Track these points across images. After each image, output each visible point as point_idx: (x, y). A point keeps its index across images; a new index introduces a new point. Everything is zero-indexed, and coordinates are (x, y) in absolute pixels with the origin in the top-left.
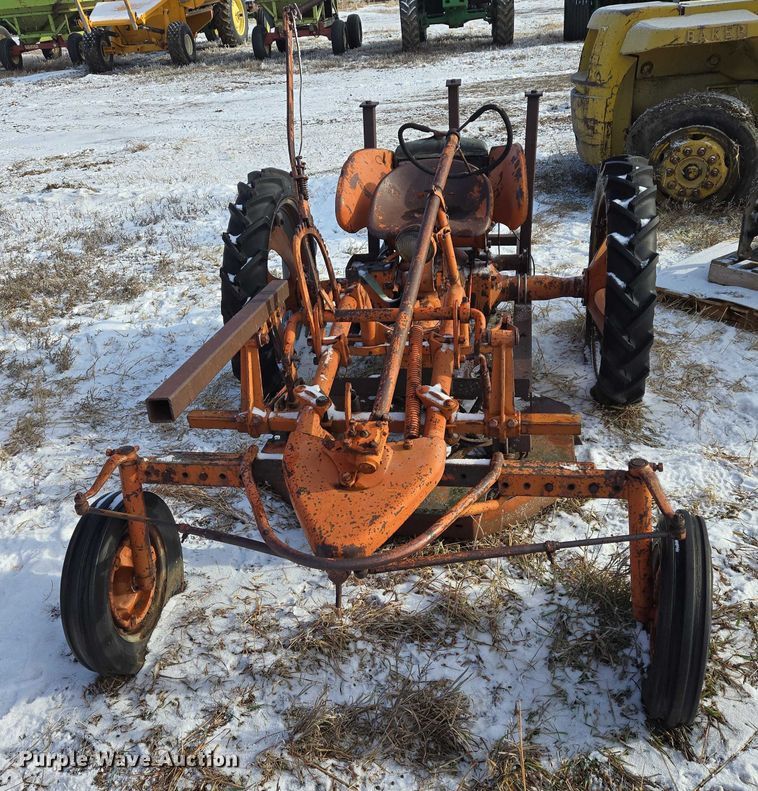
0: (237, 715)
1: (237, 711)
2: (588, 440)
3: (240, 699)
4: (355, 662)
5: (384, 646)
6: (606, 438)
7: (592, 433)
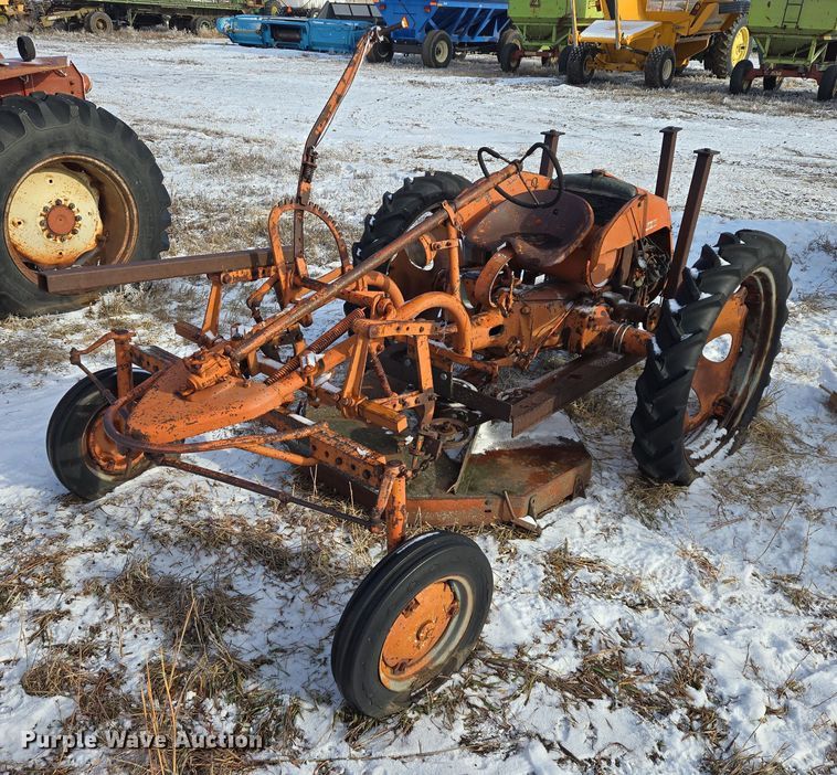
0: (110, 551)
1: (112, 547)
2: (594, 496)
3: (122, 542)
4: (214, 559)
5: (245, 559)
6: (613, 502)
7: (604, 493)
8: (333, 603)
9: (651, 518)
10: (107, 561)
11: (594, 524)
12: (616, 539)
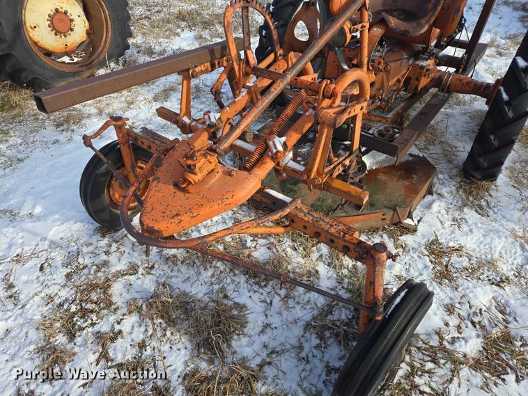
0: (140, 273)
1: (141, 270)
2: (439, 194)
3: (146, 265)
4: (210, 272)
5: (231, 270)
6: (452, 197)
7: (444, 191)
8: (298, 303)
9: (481, 207)
10: (139, 282)
11: (446, 216)
12: (465, 228)
